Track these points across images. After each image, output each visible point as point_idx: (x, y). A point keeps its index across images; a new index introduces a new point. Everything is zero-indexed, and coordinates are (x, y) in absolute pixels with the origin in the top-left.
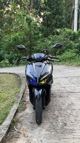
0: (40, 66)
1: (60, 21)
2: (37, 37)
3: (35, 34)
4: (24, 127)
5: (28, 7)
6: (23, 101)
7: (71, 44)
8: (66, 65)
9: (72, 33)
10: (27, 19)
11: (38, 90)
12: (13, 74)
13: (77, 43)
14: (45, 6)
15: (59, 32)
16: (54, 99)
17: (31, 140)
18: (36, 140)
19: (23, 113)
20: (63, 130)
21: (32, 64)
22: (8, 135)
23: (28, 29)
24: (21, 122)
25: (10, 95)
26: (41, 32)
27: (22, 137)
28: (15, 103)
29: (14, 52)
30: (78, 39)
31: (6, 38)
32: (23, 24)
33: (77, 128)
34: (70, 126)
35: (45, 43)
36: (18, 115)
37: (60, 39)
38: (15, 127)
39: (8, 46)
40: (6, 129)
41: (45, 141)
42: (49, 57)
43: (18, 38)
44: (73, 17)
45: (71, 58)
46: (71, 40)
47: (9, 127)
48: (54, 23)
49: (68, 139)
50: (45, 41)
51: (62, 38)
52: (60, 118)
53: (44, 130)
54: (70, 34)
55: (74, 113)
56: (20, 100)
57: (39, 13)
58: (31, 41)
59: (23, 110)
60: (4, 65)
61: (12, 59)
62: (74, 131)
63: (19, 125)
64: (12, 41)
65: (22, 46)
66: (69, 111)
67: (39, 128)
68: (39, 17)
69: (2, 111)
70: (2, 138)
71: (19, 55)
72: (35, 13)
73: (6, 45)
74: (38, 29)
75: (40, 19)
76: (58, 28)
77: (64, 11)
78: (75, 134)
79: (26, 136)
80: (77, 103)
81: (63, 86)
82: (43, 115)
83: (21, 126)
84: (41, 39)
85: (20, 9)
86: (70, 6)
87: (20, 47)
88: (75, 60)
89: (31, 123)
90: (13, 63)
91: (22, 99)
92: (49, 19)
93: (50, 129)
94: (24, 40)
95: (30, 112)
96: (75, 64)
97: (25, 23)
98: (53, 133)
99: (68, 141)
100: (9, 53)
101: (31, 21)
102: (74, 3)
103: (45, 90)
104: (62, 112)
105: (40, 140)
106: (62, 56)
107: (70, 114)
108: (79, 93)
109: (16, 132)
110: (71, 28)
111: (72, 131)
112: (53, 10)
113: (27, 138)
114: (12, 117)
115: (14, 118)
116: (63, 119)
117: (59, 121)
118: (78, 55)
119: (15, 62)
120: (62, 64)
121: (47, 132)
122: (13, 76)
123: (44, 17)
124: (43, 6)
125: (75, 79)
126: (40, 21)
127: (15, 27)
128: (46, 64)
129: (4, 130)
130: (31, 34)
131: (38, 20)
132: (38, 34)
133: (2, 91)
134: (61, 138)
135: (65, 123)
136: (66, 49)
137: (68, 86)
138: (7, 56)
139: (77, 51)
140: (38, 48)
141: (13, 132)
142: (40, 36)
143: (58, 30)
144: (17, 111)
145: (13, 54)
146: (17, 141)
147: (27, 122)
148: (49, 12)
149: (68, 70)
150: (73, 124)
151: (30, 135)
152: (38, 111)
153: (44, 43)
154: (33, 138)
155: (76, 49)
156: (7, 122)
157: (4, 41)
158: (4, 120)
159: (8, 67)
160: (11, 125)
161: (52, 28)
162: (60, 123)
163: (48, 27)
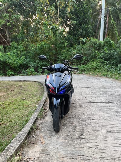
0: (60, 76)
1: (86, 31)
2: (62, 46)
3: (60, 43)
4: (42, 134)
5: (54, 16)
6: (43, 109)
7: (96, 54)
8: (91, 75)
9: (98, 43)
10: (53, 28)
11: (57, 99)
12: (37, 82)
13: (102, 53)
14: (71, 15)
15: (84, 42)
16: (74, 108)
17: (47, 147)
18: (52, 147)
19: (43, 121)
20: (80, 139)
21: (52, 74)
22: (26, 141)
23: (53, 38)
24: (40, 129)
25: (32, 102)
26: (66, 41)
27: (39, 144)
28: (36, 111)
29: (39, 61)
30: (103, 49)
31: (32, 47)
32: (49, 33)
33: (94, 138)
34: (87, 136)
35: (71, 52)
36: (38, 123)
37: (86, 49)
38: (33, 134)
39: (34, 54)
40: (24, 136)
41: (61, 148)
42: (70, 67)
43: (43, 47)
44: (100, 26)
45: (95, 68)
46: (96, 49)
47: (28, 133)
48: (80, 32)
49: (83, 148)
50: (71, 50)
51: (88, 48)
52: (78, 128)
53: (61, 138)
54: (95, 44)
55: (92, 123)
56: (41, 108)
57: (66, 22)
58: (56, 50)
59: (43, 117)
60: (30, 73)
61: (38, 67)
62: (90, 141)
63: (37, 132)
64: (38, 50)
65: (43, 56)
66: (88, 121)
67: (56, 136)
68: (65, 27)
69: (23, 118)
70: (20, 143)
71: (44, 64)
72: (61, 22)
73: (32, 54)
74: (64, 39)
75: (66, 28)
76: (84, 37)
77: (91, 20)
78: (91, 144)
79: (43, 143)
80: (97, 113)
81: (85, 96)
82: (62, 124)
83: (39, 133)
84: (67, 49)
85: (47, 18)
86: (97, 15)
87: (42, 57)
88: (100, 70)
89: (50, 131)
90: (38, 71)
91: (42, 107)
92: (75, 28)
93: (67, 137)
94: (50, 48)
95: (49, 120)
96: (99, 74)
97: (50, 32)
98: (69, 142)
99: (83, 150)
100: (35, 62)
101: (57, 30)
102: (101, 13)
103: (64, 100)
104: (81, 121)
105: (56, 147)
106: (87, 65)
107: (89, 124)
108: (99, 103)
109: (34, 138)
110: (97, 38)
111: (88, 141)
112: (80, 19)
113: (44, 145)
114: (31, 124)
115: (33, 125)
116: (81, 128)
117: (77, 130)
118: (103, 65)
119: (40, 70)
120: (86, 74)
121: (64, 141)
122: (37, 84)
123: (70, 26)
124: (70, 15)
125: (97, 90)
126: (66, 30)
127: (41, 37)
128: (66, 74)
129: (23, 136)
130: (57, 43)
131: (65, 29)
132: (63, 43)
133: (25, 98)
134: (76, 146)
135: (83, 132)
136: (91, 59)
137: (90, 96)
138: (33, 64)
139: (101, 61)
140: (63, 57)
141: (31, 138)
142: (66, 45)
143: (84, 40)
144: (37, 119)
145: (39, 62)
146: (34, 147)
147: (46, 129)
148: (75, 22)
149: (91, 80)
150: (90, 133)
151: (47, 142)
152: (56, 120)
153: (69, 53)
154: (50, 145)
155: (101, 59)
156: (27, 129)
157: (30, 49)
158: (24, 126)
159: (33, 75)
160: (29, 132)
161: (78, 37)
162: (78, 133)
163: (73, 36)
